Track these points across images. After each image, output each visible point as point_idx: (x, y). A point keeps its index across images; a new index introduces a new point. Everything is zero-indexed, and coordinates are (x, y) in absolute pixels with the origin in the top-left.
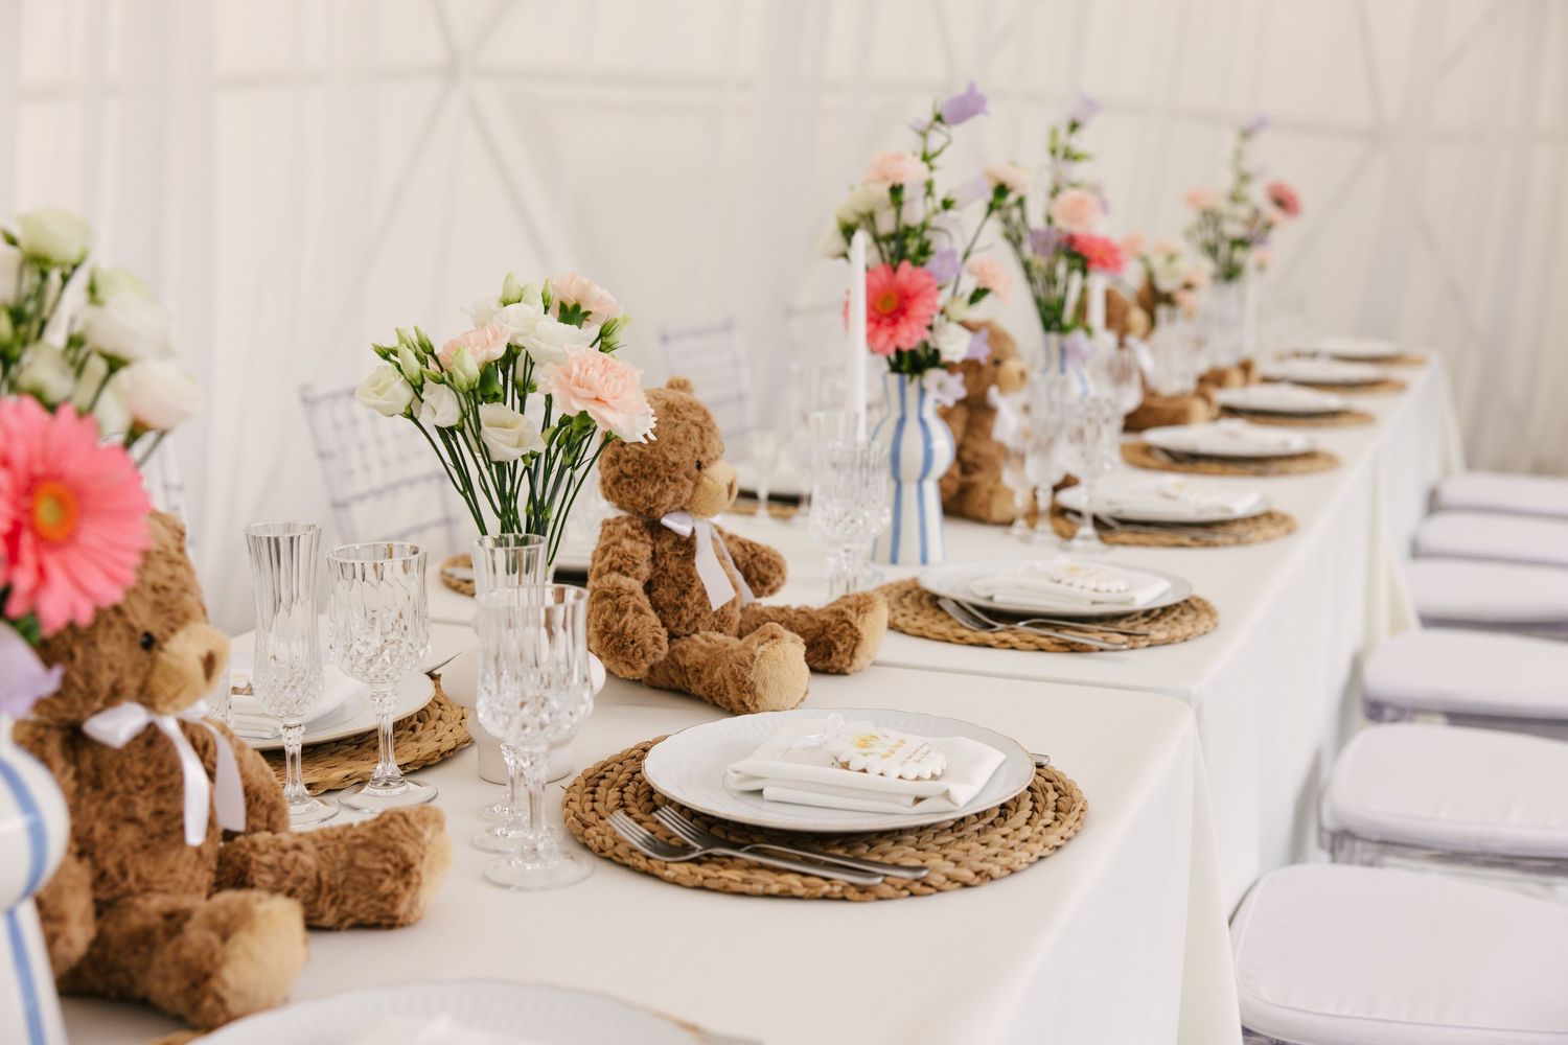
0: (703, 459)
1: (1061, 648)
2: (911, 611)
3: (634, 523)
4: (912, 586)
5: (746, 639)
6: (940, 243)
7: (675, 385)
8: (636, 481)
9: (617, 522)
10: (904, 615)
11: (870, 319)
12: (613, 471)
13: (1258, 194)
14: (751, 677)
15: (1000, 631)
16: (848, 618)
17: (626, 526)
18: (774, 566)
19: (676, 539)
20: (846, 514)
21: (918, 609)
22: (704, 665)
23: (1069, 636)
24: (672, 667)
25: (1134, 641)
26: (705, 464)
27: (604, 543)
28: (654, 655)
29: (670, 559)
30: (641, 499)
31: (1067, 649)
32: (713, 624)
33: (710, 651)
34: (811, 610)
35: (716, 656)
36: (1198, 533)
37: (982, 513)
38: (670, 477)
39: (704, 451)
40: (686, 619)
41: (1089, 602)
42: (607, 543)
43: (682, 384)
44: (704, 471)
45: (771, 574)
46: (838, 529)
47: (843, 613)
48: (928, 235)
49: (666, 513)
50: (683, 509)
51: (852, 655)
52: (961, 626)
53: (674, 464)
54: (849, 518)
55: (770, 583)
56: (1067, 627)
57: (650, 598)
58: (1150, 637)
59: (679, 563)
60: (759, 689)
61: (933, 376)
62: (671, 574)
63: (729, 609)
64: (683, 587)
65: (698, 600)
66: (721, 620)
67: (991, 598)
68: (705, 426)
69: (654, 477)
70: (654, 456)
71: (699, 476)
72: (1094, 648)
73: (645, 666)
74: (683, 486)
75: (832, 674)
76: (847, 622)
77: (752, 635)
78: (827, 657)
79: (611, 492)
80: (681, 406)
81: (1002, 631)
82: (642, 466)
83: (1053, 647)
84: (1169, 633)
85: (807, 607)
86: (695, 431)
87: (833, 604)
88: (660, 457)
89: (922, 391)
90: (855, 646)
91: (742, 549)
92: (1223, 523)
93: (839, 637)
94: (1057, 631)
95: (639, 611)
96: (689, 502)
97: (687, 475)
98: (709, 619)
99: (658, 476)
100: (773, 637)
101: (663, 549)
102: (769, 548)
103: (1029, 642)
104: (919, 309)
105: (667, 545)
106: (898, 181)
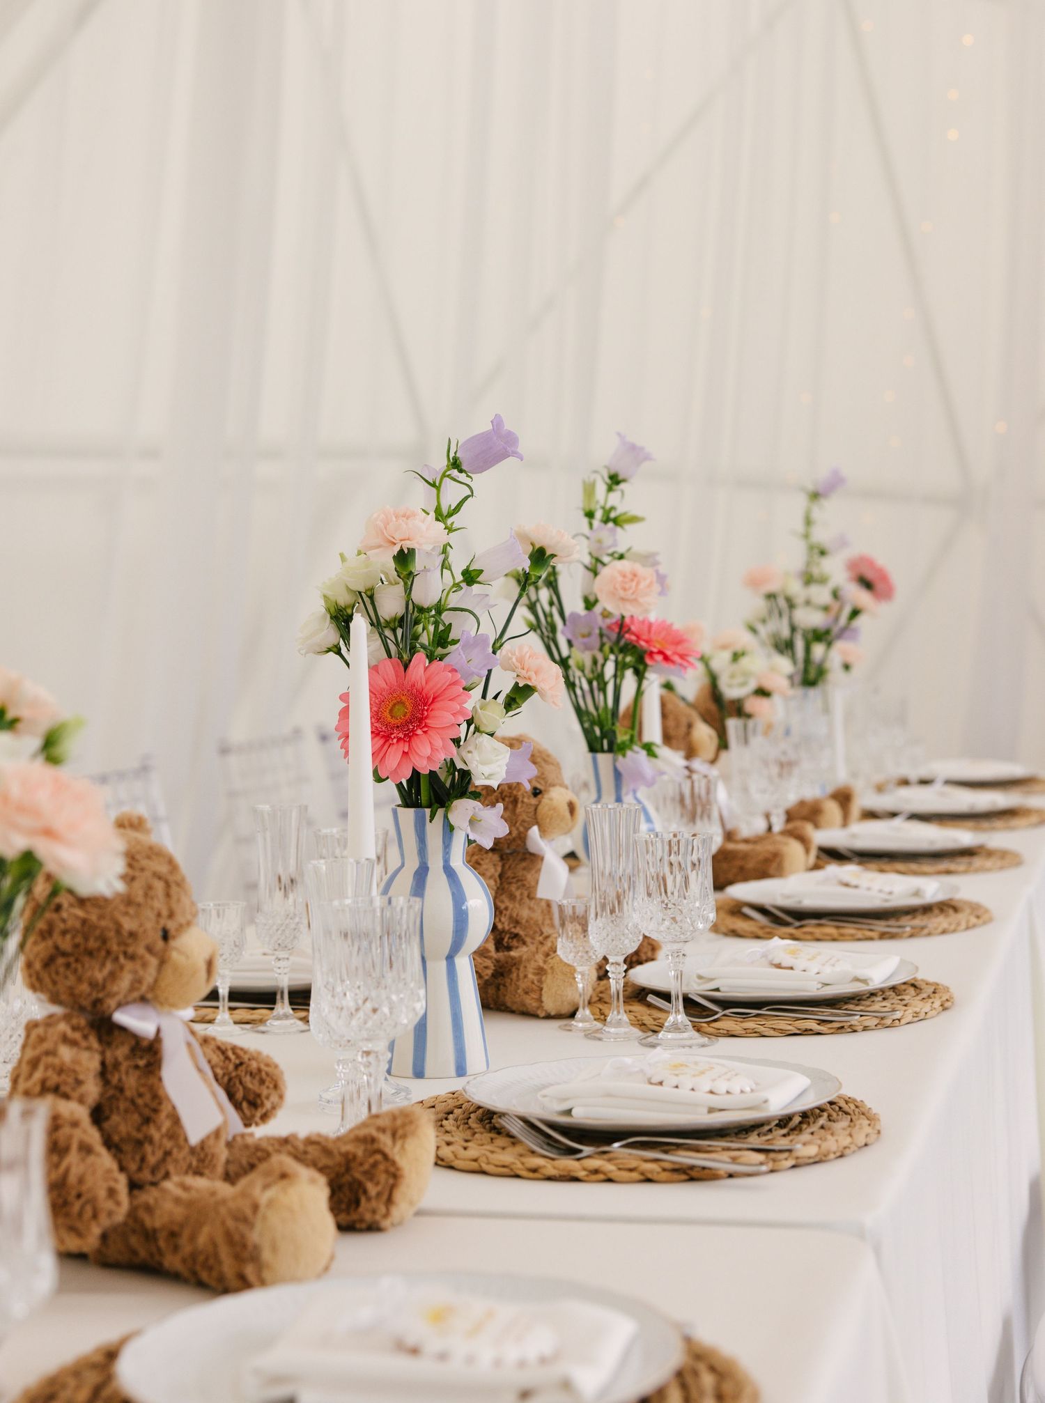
0: (171, 925)
1: (676, 1176)
2: (458, 1137)
3: (75, 1021)
4: (451, 1103)
5: (243, 1182)
6: (462, 627)
7: (126, 823)
8: (77, 961)
9: (50, 1021)
10: (448, 1144)
11: (375, 733)
12: (44, 948)
13: (836, 570)
14: (254, 1237)
15: (588, 1157)
16: (381, 1146)
17: (63, 1027)
18: (268, 1079)
19: (133, 1042)
20: (365, 1000)
21: (468, 1135)
22: (182, 1226)
23: (684, 1158)
24: (134, 1231)
25: (774, 1160)
26: (172, 932)
27: (30, 1054)
28: (110, 1214)
29: (127, 1073)
30: (84, 987)
31: (684, 1177)
32: (190, 1166)
33: (190, 1204)
34: (326, 1139)
35: (198, 1211)
36: (826, 1013)
37: (530, 1002)
38: (125, 953)
39: (171, 915)
40: (152, 1159)
41: (705, 1110)
42: (37, 1052)
43: (136, 822)
44: (172, 943)
45: (265, 1092)
46: (354, 1023)
47: (373, 1140)
48: (446, 617)
49: (119, 1005)
50: (143, 999)
51: (389, 1201)
52: (533, 1152)
53: (132, 935)
54: (369, 1005)
55: (262, 1104)
56: (678, 1146)
57: (101, 1129)
58: (795, 1154)
59: (139, 1078)
60: (266, 1255)
61: (462, 809)
62: (128, 1093)
63: (211, 1142)
64: (147, 1112)
65: (168, 1131)
66: (200, 1160)
67: (568, 1112)
68: (171, 878)
69: (103, 953)
70: (103, 923)
71: (165, 950)
72: (722, 1173)
73: (96, 1231)
74: (145, 965)
75: (360, 1231)
76: (380, 1151)
77: (252, 1176)
78: (353, 1206)
79: (39, 979)
80: (138, 852)
81: (591, 1158)
82: (86, 939)
83: (665, 1175)
84: (820, 1146)
85: (319, 1135)
86: (159, 886)
87: (358, 1127)
88: (111, 925)
89: (449, 829)
90: (392, 1188)
91: (222, 1058)
92: (855, 998)
93: (370, 1175)
94: (666, 1152)
95: (86, 1149)
96: (152, 988)
97: (149, 949)
98: (184, 1159)
99: (108, 952)
100: (284, 1176)
101: (116, 1059)
102: (259, 1053)
103: (631, 1170)
104: (442, 716)
105: (121, 1052)
106: (407, 545)
